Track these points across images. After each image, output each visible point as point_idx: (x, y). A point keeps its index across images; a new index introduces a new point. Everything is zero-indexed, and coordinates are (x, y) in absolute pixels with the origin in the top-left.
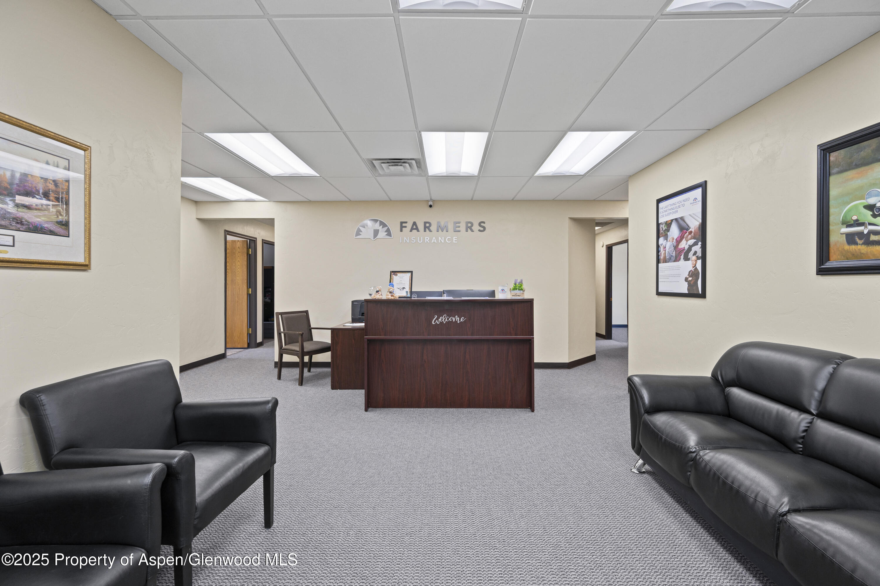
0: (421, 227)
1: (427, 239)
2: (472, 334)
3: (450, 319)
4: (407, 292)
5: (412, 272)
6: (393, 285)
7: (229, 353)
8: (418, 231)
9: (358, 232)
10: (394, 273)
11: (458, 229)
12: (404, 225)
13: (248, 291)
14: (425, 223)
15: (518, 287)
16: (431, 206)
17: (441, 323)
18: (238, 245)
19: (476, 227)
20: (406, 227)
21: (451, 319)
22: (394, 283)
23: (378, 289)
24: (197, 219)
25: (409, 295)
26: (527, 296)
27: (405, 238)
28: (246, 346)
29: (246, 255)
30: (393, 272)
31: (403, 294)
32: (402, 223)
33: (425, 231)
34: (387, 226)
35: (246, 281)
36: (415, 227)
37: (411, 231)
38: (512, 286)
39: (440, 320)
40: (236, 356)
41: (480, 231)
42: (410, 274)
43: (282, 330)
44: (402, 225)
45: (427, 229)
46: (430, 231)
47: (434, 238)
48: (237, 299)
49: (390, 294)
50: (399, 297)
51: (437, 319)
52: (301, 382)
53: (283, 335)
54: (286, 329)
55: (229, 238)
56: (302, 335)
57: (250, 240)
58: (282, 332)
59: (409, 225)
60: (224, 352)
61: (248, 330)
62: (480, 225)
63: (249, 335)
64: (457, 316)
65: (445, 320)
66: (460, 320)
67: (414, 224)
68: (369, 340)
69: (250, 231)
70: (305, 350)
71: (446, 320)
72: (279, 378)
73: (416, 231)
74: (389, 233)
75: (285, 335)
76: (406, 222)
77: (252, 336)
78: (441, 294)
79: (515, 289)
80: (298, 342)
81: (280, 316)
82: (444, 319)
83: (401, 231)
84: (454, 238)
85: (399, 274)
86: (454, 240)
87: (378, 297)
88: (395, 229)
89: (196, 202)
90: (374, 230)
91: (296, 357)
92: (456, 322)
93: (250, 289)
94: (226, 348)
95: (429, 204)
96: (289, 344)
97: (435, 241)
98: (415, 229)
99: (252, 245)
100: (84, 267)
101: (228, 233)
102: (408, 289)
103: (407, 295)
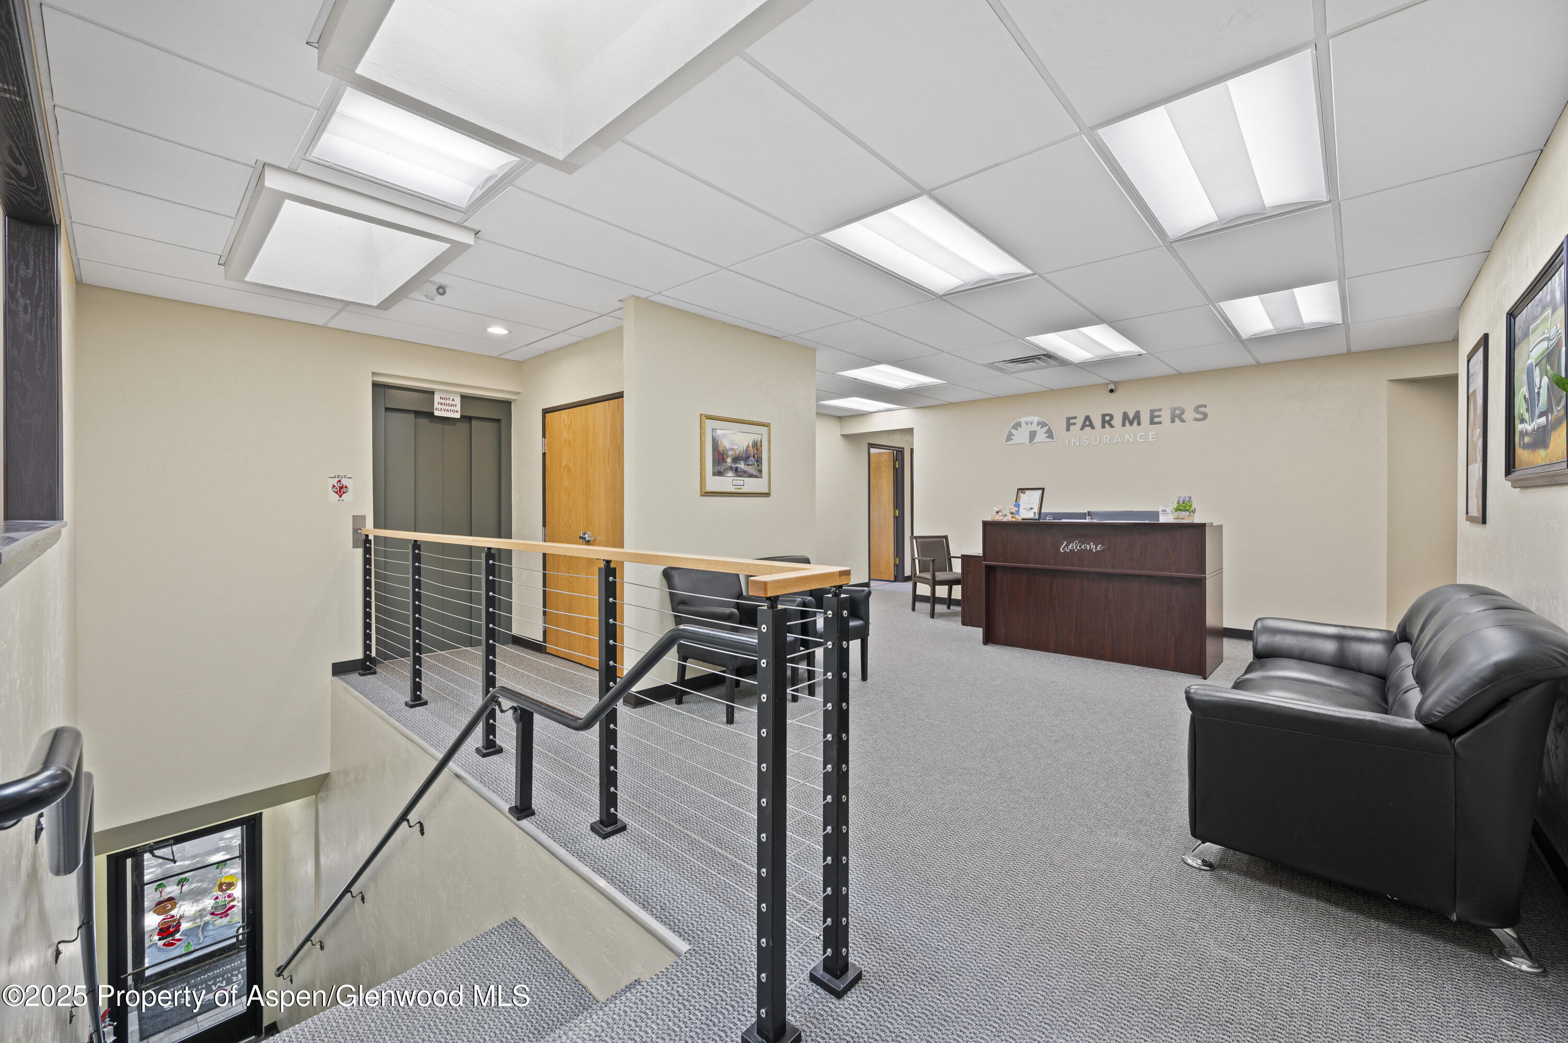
0: (1097, 422)
1: (1106, 438)
2: (1113, 567)
3: (1083, 547)
4: (1035, 513)
5: (1043, 489)
6: (1019, 505)
7: (873, 584)
8: (1093, 428)
9: (1009, 438)
10: (1022, 490)
11: (1156, 420)
12: (1072, 421)
13: (895, 513)
14: (1104, 416)
15: (1184, 506)
16: (1112, 391)
17: (1072, 551)
18: (885, 457)
19: (1190, 415)
20: (1074, 424)
21: (1085, 547)
22: (1021, 503)
23: (998, 510)
24: (841, 435)
25: (1037, 517)
26: (1197, 519)
27: (1073, 440)
28: (893, 579)
29: (892, 469)
30: (1020, 489)
31: (1030, 515)
32: (1068, 419)
33: (1103, 427)
34: (1047, 425)
35: (892, 501)
36: (1088, 422)
37: (1082, 429)
38: (1175, 505)
39: (1070, 547)
40: (880, 588)
41: (1196, 419)
42: (1040, 492)
43: (916, 556)
44: (1069, 424)
45: (1106, 424)
46: (1112, 426)
47: (1118, 436)
48: (883, 522)
49: (1010, 515)
50: (1022, 519)
51: (1067, 546)
52: (932, 615)
53: (917, 561)
54: (920, 555)
55: (873, 451)
56: (933, 561)
57: (896, 451)
58: (917, 558)
59: (1080, 421)
60: (867, 581)
61: (895, 561)
62: (1197, 409)
63: (896, 566)
64: (1092, 543)
65: (1076, 548)
66: (1096, 548)
67: (1088, 418)
68: (987, 566)
69: (896, 442)
70: (937, 579)
71: (1078, 547)
72: (914, 609)
73: (1090, 428)
74: (1050, 434)
75: (919, 561)
76: (1075, 418)
77: (899, 567)
78: (1083, 516)
79: (1178, 509)
80: (929, 571)
81: (914, 540)
82: (1075, 546)
83: (1068, 430)
84: (1150, 434)
85: (1027, 492)
86: (1151, 437)
87: (999, 518)
88: (1058, 426)
89: (840, 418)
90: (1030, 432)
91: (928, 586)
92: (1091, 550)
93: (897, 511)
94: (870, 579)
95: (1110, 388)
96: (924, 572)
97: (1119, 440)
98: (1088, 426)
99: (900, 456)
100: (767, 495)
101: (871, 445)
102: (1036, 510)
103: (1035, 516)
